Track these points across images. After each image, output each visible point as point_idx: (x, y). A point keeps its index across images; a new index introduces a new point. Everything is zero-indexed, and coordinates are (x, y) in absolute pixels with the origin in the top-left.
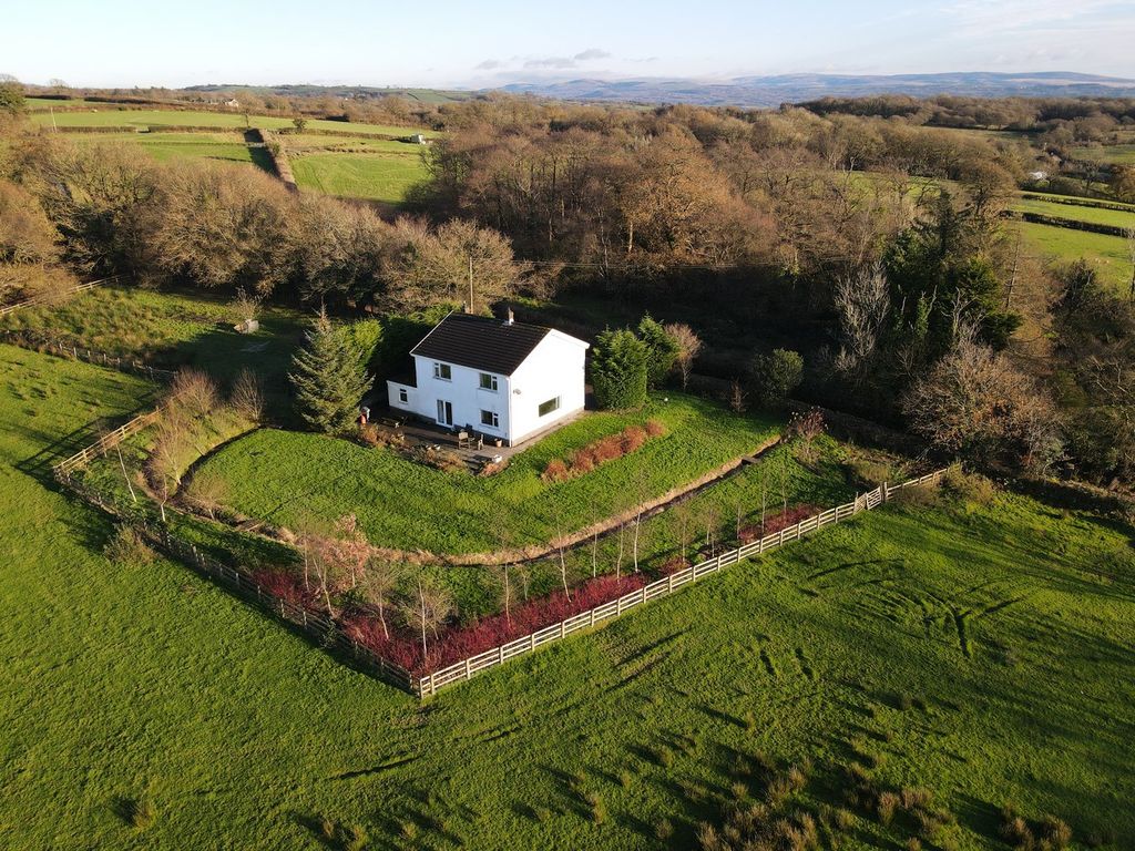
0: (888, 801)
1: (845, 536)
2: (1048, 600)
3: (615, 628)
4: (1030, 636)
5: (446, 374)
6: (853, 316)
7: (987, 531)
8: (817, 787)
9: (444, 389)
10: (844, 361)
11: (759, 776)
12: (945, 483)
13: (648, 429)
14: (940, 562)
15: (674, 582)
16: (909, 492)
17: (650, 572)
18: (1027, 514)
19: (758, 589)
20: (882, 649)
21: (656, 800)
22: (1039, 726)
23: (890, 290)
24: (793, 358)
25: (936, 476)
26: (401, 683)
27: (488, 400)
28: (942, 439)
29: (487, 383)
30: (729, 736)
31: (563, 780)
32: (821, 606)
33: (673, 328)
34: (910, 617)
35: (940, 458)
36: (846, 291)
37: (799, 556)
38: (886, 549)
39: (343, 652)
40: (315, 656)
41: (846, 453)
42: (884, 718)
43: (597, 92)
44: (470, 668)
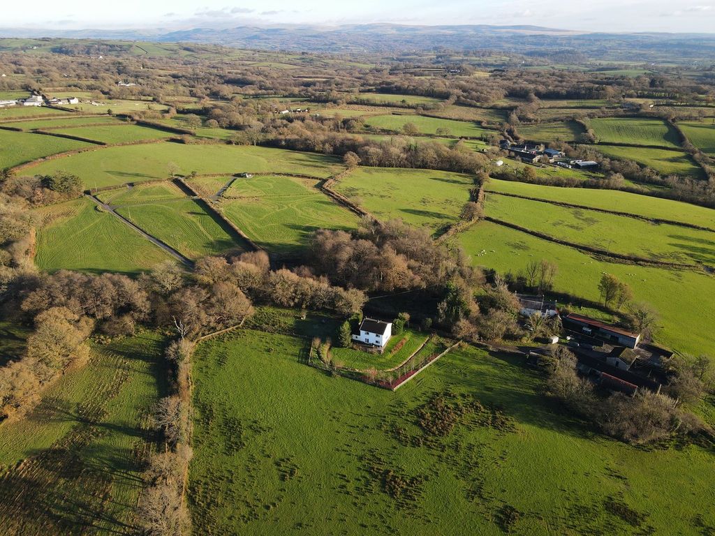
0: (452, 395)
1: (443, 359)
2: (475, 367)
3: (413, 378)
4: (470, 372)
5: (368, 334)
6: (441, 311)
7: (466, 354)
8: (444, 395)
9: (367, 337)
10: (440, 320)
11: (438, 395)
12: (459, 345)
13: (404, 339)
14: (458, 362)
15: (420, 370)
16: (453, 348)
17: (416, 370)
18: (472, 349)
19: (432, 370)
20: (451, 377)
21: (426, 399)
22: (470, 385)
23: (447, 305)
24: (430, 320)
25: (457, 344)
26: (390, 390)
27: (377, 339)
28: (459, 336)
29: (377, 336)
30: (433, 390)
31: (416, 398)
32: (441, 372)
33: (404, 314)
34: (454, 372)
35: (458, 340)
36: (439, 305)
37: (437, 363)
38: (450, 361)
39: (380, 387)
40: (376, 388)
41: (442, 340)
42: (451, 386)
43: (256, 36)
44: (398, 386)
